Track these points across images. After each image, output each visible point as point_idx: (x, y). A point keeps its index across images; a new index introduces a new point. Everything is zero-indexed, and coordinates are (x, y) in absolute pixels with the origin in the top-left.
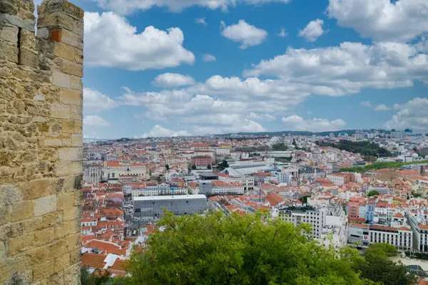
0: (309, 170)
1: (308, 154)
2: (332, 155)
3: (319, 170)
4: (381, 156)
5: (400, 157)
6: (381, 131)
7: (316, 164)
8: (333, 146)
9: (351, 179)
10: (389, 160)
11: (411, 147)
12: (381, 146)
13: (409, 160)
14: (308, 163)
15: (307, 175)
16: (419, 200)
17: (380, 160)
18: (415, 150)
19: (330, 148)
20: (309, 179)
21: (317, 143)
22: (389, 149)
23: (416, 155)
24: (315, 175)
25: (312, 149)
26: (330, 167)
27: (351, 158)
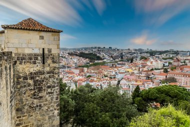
0: (64, 67)
1: (64, 59)
2: (75, 59)
3: (68, 67)
4: (97, 60)
5: (105, 60)
6: (99, 48)
7: (67, 64)
8: (76, 55)
9: (83, 71)
10: (100, 61)
11: (110, 56)
12: (98, 55)
13: (108, 61)
14: (64, 64)
15: (63, 70)
16: (106, 78)
17: (96, 61)
18: (112, 57)
19: (75, 56)
20: (63, 71)
21: (69, 54)
22: (101, 56)
23: (112, 59)
24: (66, 70)
25: (66, 57)
26: (74, 65)
27: (84, 61)
